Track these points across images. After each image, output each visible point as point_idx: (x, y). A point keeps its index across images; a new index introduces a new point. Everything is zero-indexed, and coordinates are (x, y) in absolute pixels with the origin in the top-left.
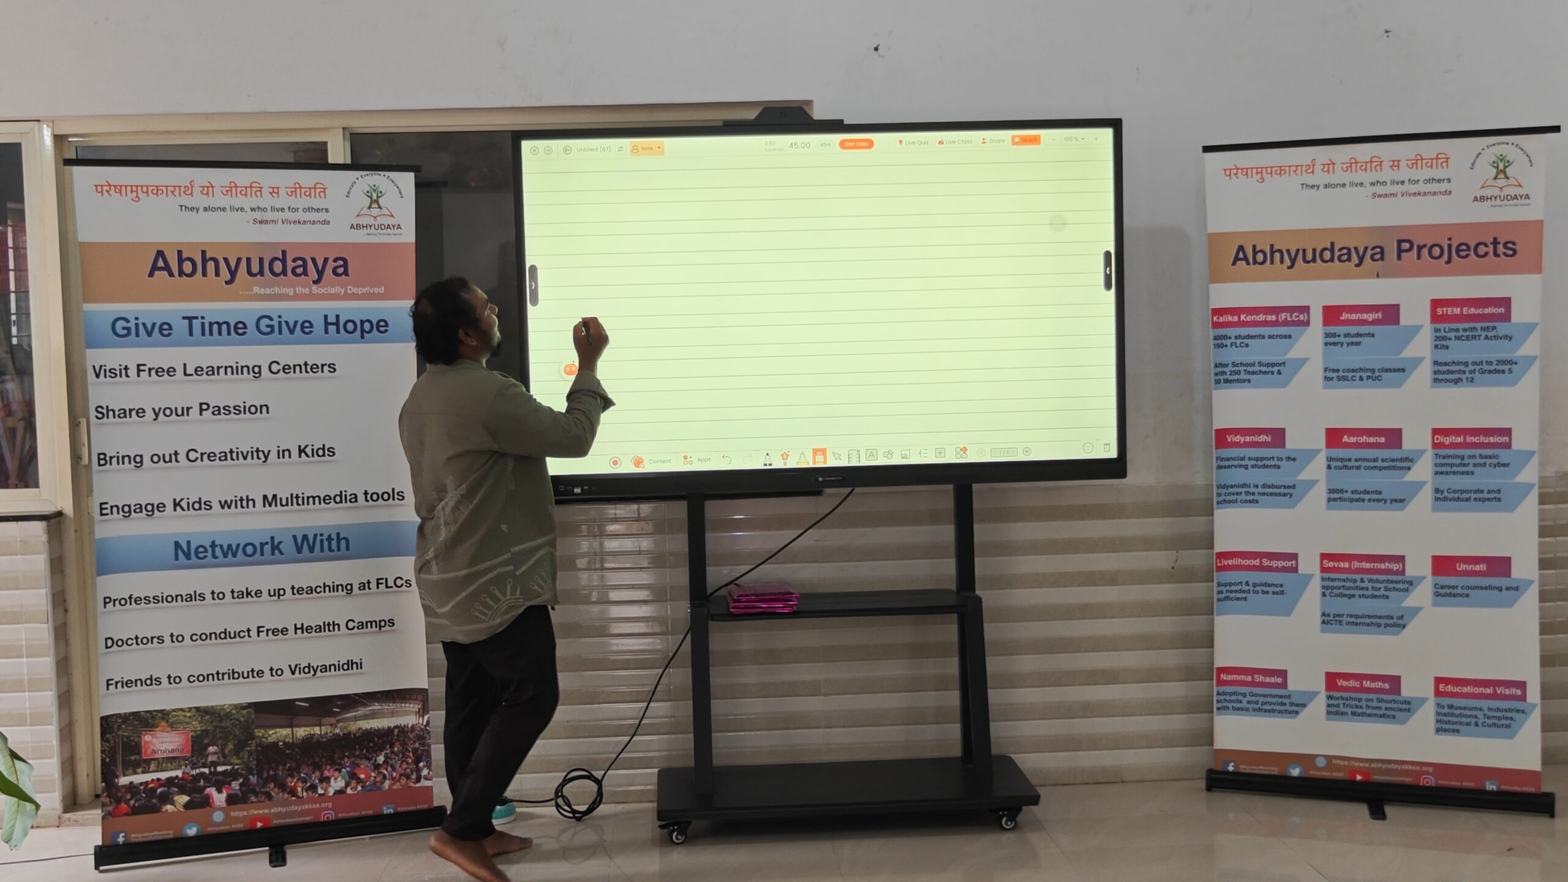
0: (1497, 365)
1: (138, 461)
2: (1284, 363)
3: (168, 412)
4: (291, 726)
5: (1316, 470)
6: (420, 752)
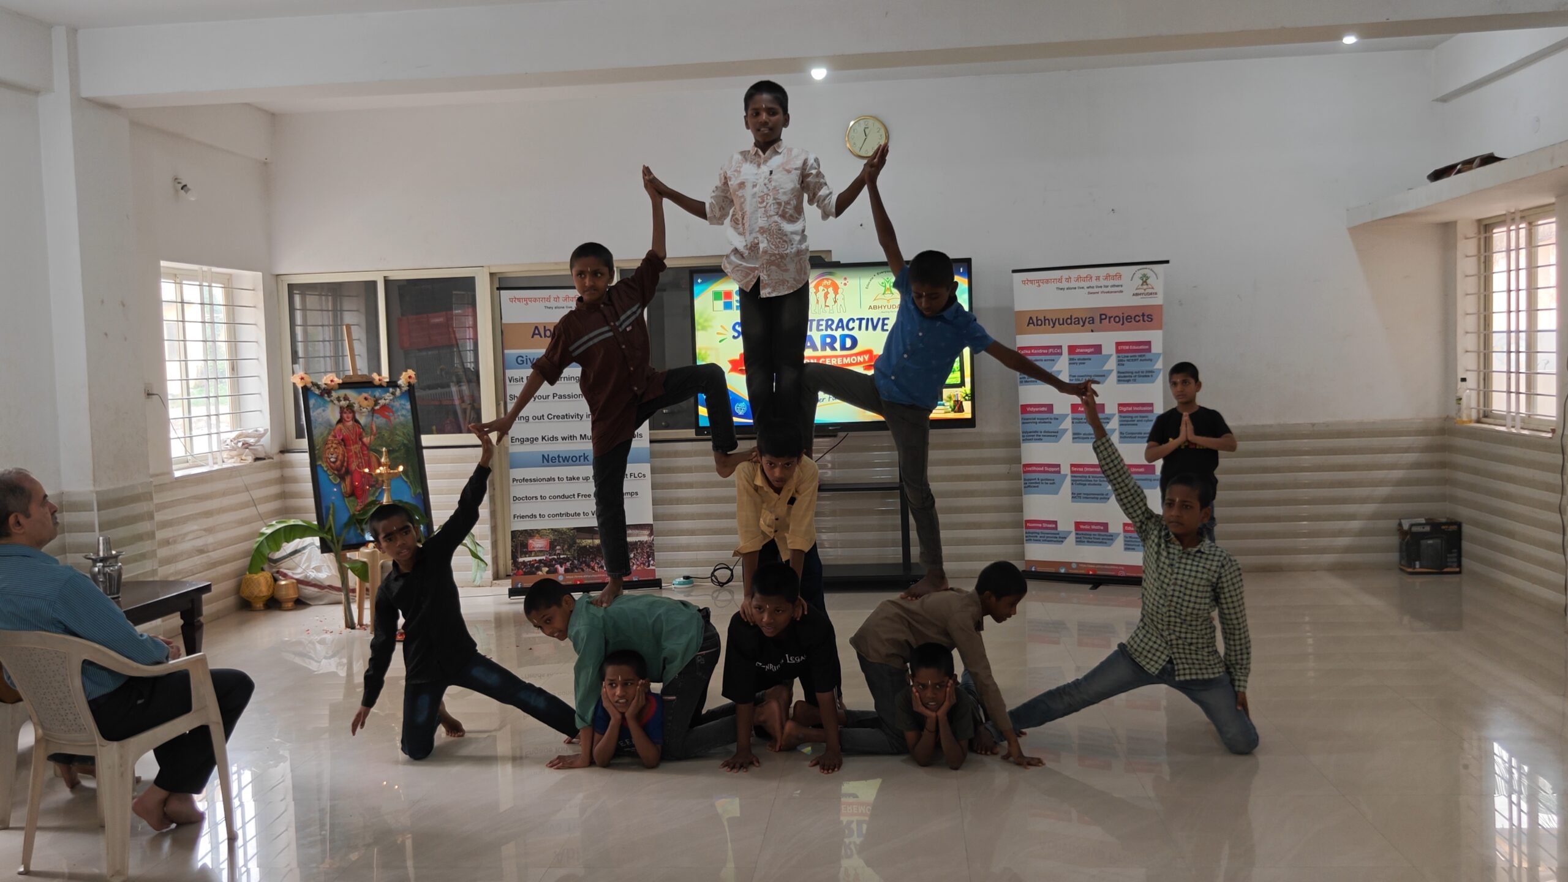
0: (1145, 373)
6: (650, 553)
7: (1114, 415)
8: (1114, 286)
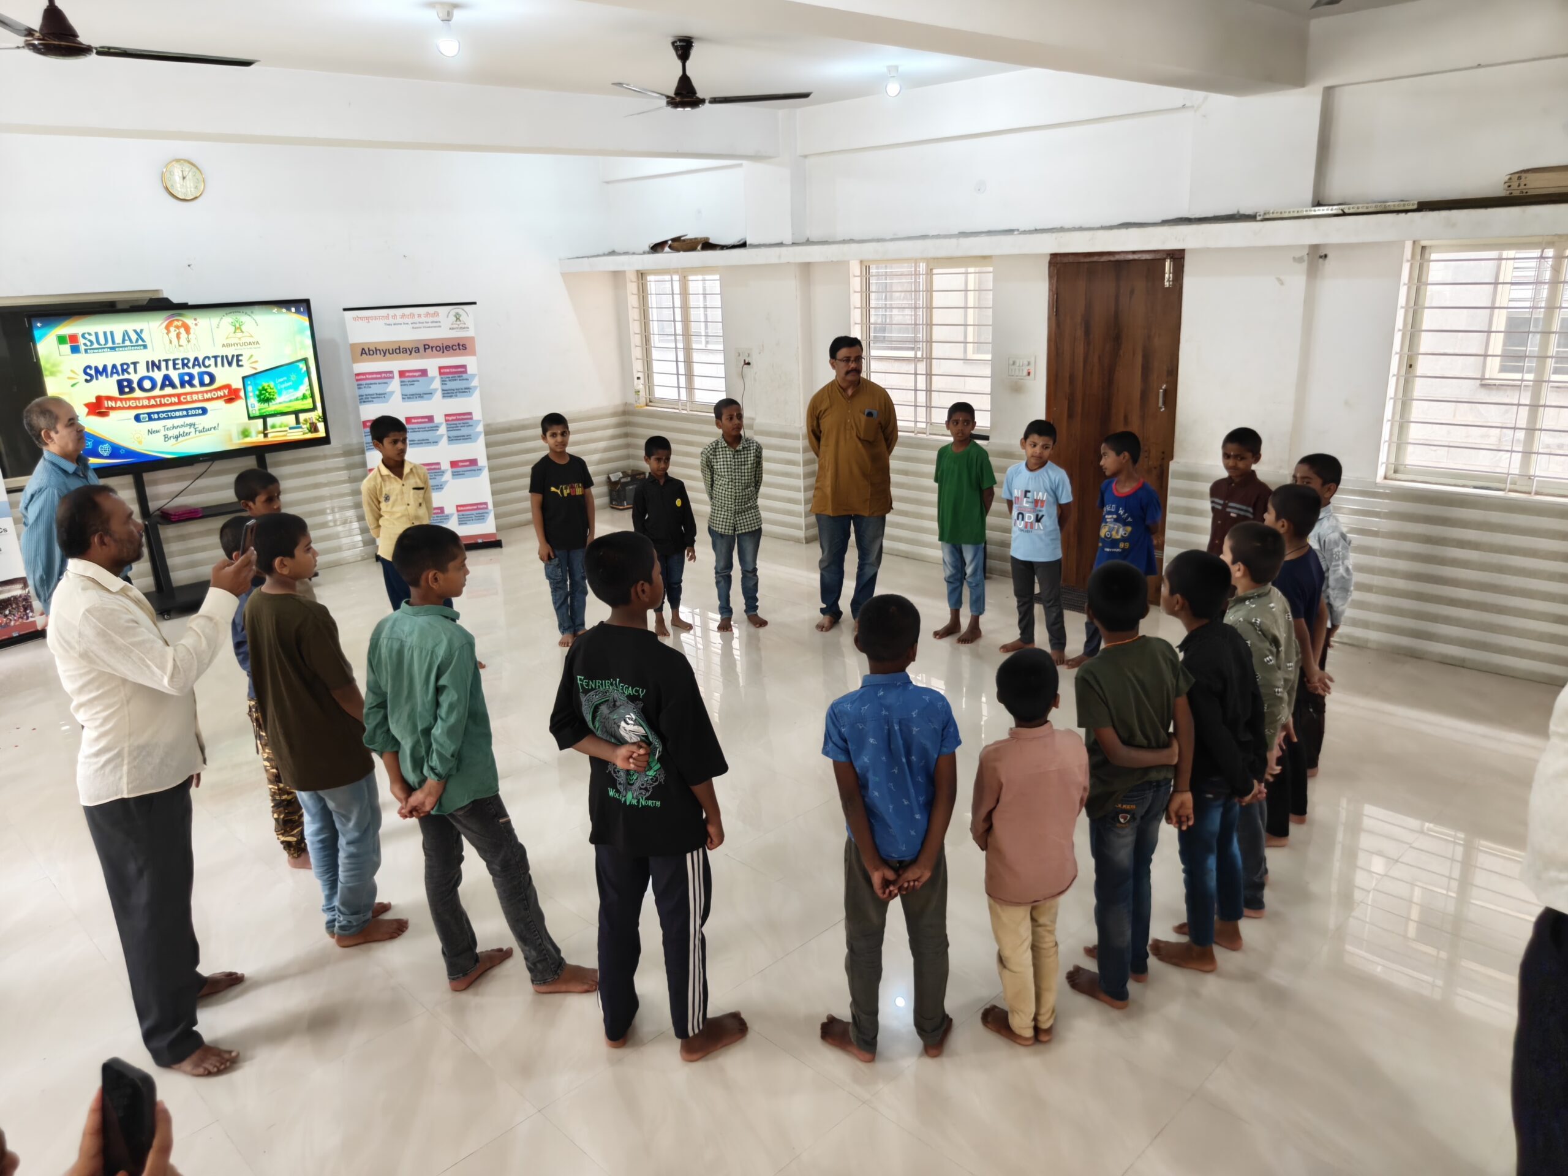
0: (464, 389)
2: (386, 393)
7: (442, 423)
8: (432, 322)
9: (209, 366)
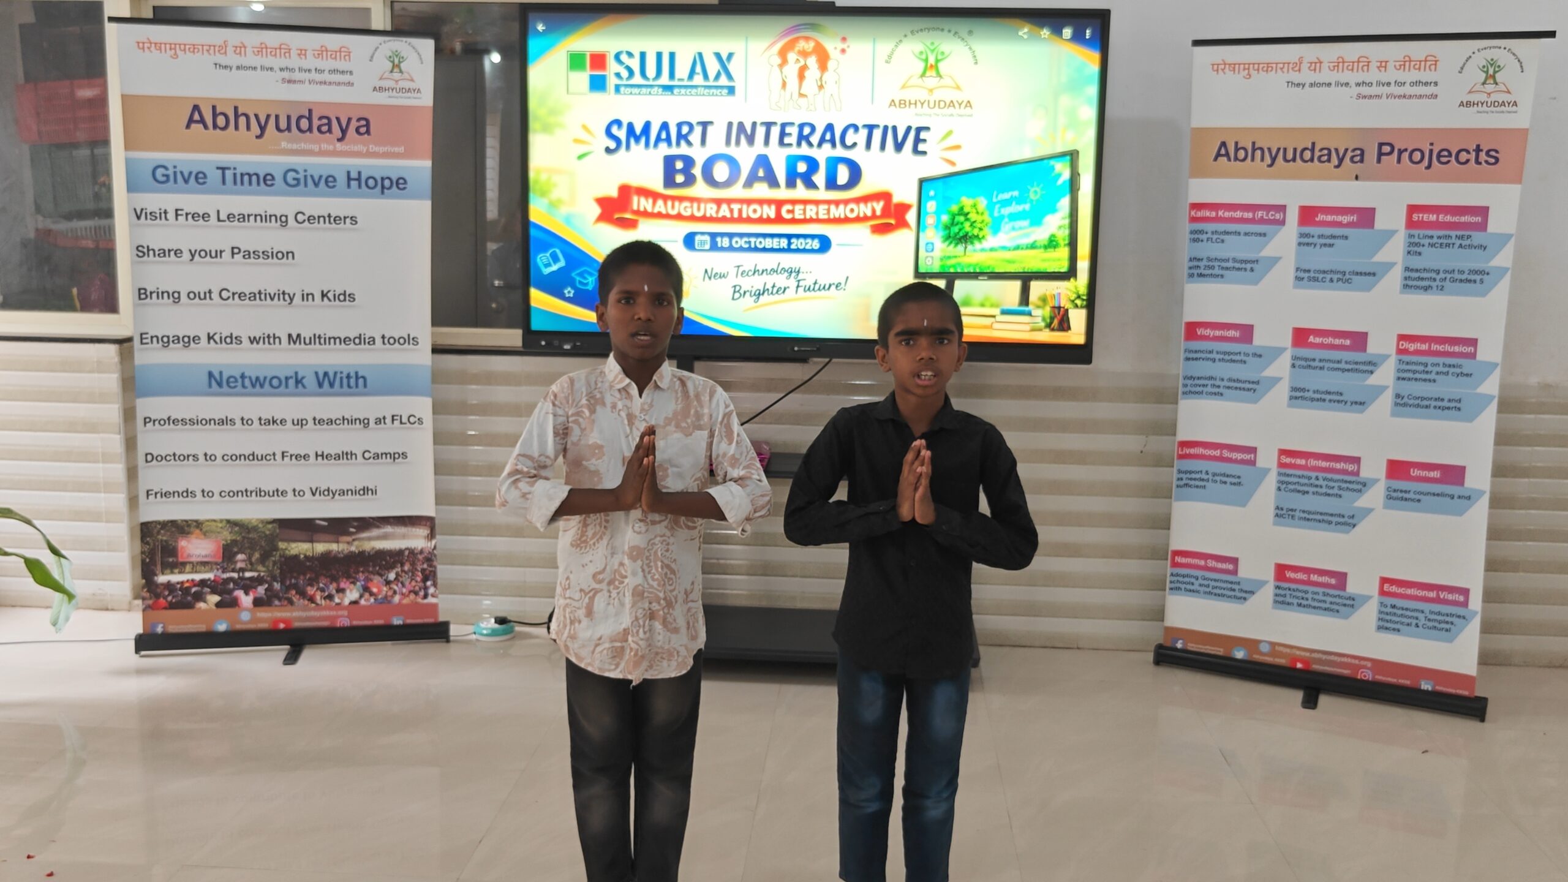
0: (1469, 274)
1: (175, 297)
2: (1257, 261)
3: (203, 254)
4: (312, 541)
5: (1281, 368)
6: (427, 572)
7: (1387, 357)
8: (1415, 84)
9: (855, 144)
